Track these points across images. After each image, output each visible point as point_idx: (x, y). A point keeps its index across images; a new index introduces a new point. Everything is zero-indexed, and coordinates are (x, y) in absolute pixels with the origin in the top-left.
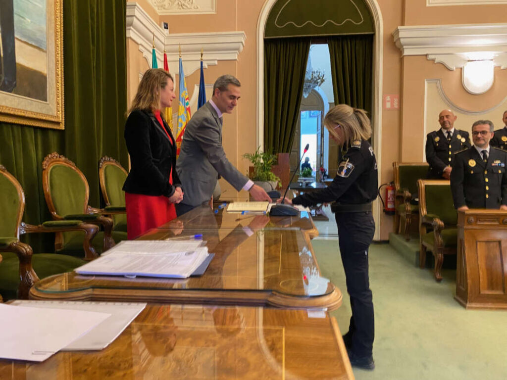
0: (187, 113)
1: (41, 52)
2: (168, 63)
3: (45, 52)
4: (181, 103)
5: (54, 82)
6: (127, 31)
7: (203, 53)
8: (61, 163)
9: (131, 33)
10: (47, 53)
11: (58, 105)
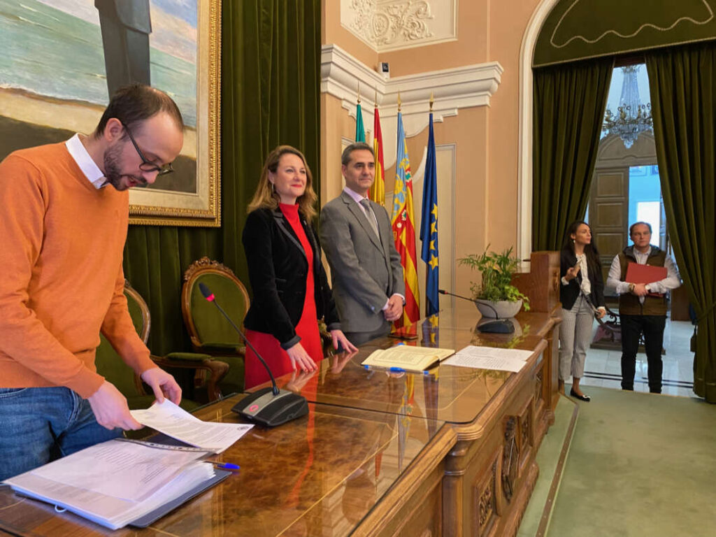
0: (406, 190)
1: (189, 131)
4: (398, 176)
5: (207, 166)
6: (322, 85)
8: (212, 270)
9: (328, 87)
10: (197, 131)
11: (212, 196)
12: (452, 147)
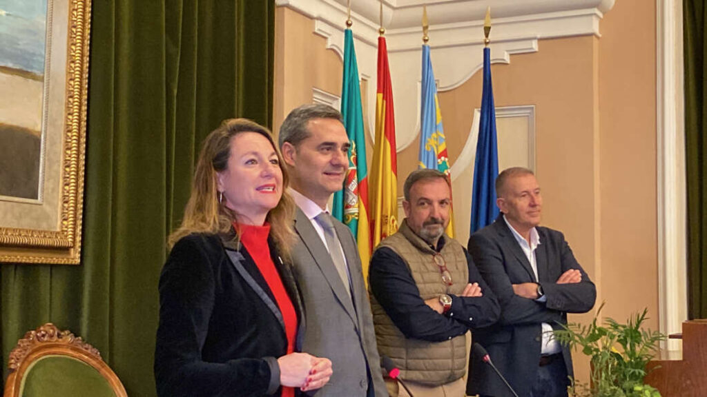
3: (42, 79)
5: (60, 147)
10: (45, 81)
11: (66, 205)
12: (528, 111)
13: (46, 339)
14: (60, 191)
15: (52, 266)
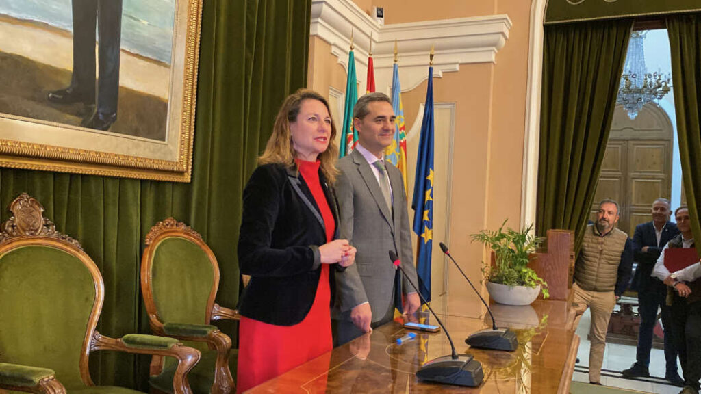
1: (162, 67)
2: (376, 72)
3: (169, 67)
6: (312, 27)
7: (434, 53)
9: (318, 29)
10: (171, 68)
11: (183, 146)
12: (452, 106)
13: (169, 227)
14: (179, 137)
15: (174, 183)
